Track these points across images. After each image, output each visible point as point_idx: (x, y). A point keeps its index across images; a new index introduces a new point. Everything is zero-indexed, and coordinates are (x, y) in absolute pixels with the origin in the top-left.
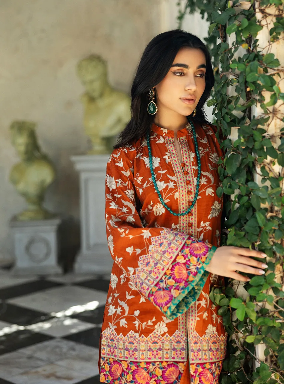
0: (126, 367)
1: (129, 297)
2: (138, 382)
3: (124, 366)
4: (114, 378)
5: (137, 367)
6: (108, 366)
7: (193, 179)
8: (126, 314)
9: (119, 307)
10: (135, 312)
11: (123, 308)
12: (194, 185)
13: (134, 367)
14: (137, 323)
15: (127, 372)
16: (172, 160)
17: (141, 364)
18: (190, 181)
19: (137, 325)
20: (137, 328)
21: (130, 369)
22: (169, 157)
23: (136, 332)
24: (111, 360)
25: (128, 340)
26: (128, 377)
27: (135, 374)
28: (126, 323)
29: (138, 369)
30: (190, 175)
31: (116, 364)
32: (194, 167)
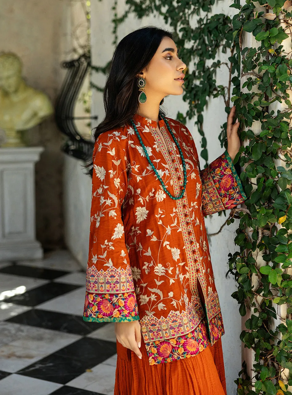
0: (175, 343)
1: (159, 283)
2: (190, 351)
3: (173, 343)
4: (165, 357)
5: (186, 339)
6: (155, 349)
7: (180, 166)
8: (162, 298)
9: (152, 294)
10: (169, 294)
11: (156, 294)
12: (181, 171)
13: (182, 341)
14: (174, 303)
15: (178, 347)
16: (161, 149)
17: (188, 336)
18: (178, 168)
19: (175, 305)
20: (176, 307)
21: (180, 343)
22: (158, 146)
23: (176, 310)
24: (157, 343)
25: (170, 320)
26: (179, 350)
27: (186, 346)
28: (164, 305)
29: (187, 341)
30: (176, 163)
31: (164, 344)
32: (178, 156)
